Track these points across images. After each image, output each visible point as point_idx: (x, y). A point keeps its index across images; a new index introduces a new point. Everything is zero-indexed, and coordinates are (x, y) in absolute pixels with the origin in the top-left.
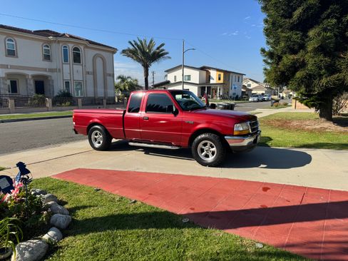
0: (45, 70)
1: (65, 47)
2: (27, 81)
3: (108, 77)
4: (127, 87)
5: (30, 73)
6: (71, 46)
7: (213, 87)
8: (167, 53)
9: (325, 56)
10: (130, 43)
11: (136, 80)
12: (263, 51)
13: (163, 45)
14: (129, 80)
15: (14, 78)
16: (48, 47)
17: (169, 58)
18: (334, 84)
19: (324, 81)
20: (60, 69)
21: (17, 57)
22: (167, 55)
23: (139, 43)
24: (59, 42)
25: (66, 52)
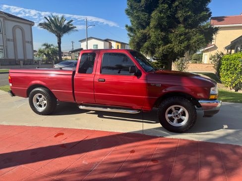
3: (27, 44)
4: (50, 52)
8: (75, 27)
9: (162, 31)
10: (46, 18)
12: (127, 26)
13: (71, 21)
14: (52, 47)
18: (168, 51)
19: (161, 49)
22: (75, 29)
23: (53, 19)
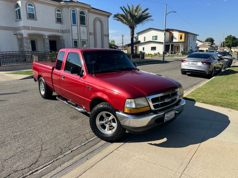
0: (58, 31)
1: (73, 11)
2: (44, 41)
3: (105, 37)
5: (47, 34)
6: (78, 10)
7: (175, 45)
8: (151, 16)
11: (113, 41)
13: (147, 9)
15: (34, 38)
16: (60, 11)
17: (152, 20)
20: (69, 30)
21: (36, 20)
24: (68, 7)
25: (74, 15)
